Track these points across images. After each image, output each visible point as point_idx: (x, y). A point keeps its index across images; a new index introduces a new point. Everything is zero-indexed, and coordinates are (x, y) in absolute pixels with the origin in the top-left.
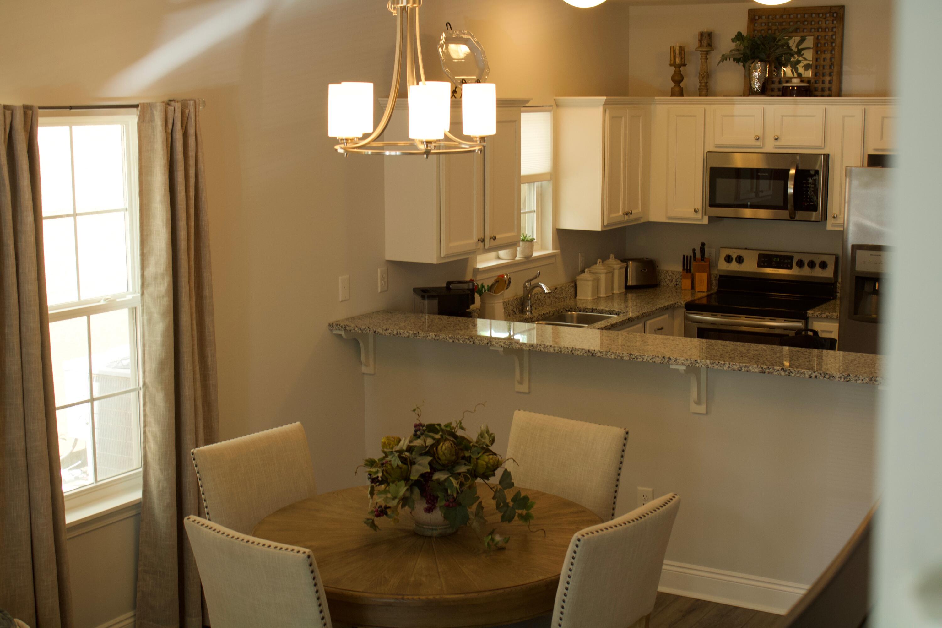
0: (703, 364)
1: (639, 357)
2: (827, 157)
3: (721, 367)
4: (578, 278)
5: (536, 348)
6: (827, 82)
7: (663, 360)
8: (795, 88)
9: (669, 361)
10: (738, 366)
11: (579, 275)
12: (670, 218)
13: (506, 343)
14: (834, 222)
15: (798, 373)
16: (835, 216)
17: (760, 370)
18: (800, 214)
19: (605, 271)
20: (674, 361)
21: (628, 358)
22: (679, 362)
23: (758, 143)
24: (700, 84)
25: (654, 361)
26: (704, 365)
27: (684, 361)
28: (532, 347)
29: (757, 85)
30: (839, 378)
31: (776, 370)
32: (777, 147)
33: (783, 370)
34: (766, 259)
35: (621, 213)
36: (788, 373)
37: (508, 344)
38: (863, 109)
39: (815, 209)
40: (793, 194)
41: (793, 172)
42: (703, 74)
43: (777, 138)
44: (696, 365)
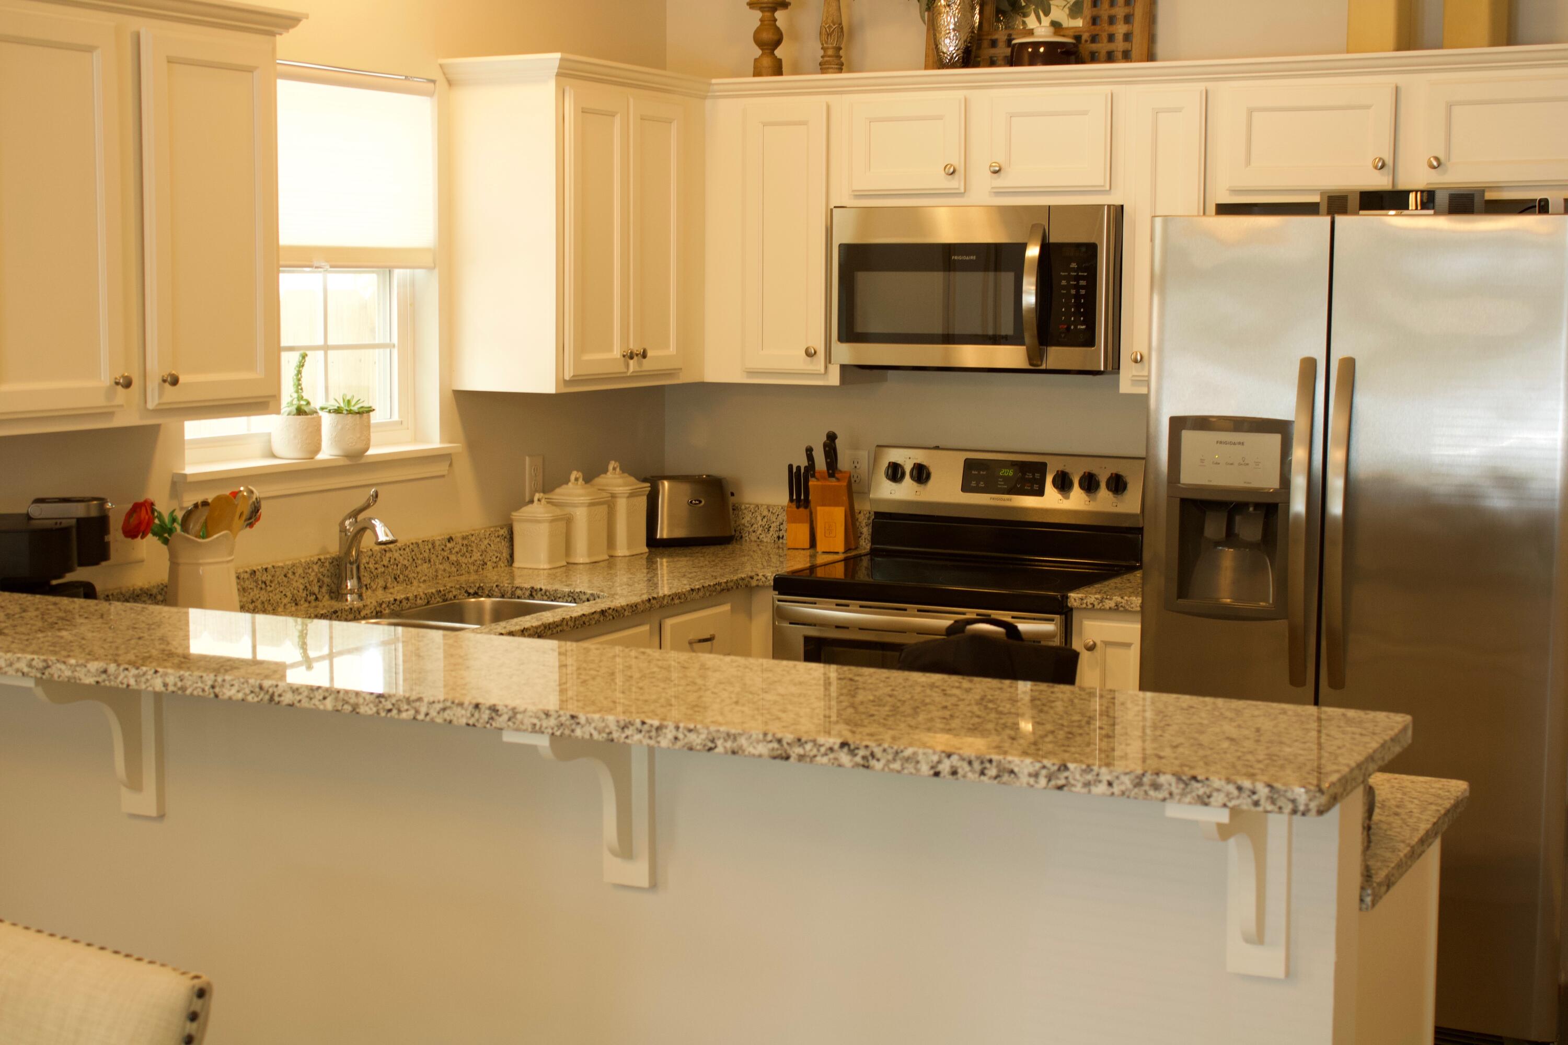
0: (595, 728)
1: (406, 707)
2: (1118, 212)
3: (650, 738)
4: (515, 515)
5: (116, 678)
6: (1119, 37)
7: (477, 715)
8: (1042, 50)
9: (492, 718)
10: (703, 736)
11: (517, 508)
12: (751, 373)
13: (34, 663)
14: (1135, 373)
15: (894, 760)
16: (1139, 358)
17: (773, 749)
18: (1056, 356)
19: (586, 499)
20: (509, 720)
21: (375, 710)
22: (522, 723)
23: (955, 183)
24: (822, 53)
25: (448, 718)
26: (600, 733)
27: (538, 718)
28: (104, 676)
29: (950, 45)
30: (1030, 775)
31: (823, 750)
32: (998, 194)
33: (846, 749)
34: (981, 473)
35: (617, 353)
36: (864, 758)
37: (41, 665)
38: (1201, 92)
39: (1089, 341)
40: (1034, 306)
41: (1033, 252)
42: (830, 27)
43: (997, 169)
44: (573, 731)
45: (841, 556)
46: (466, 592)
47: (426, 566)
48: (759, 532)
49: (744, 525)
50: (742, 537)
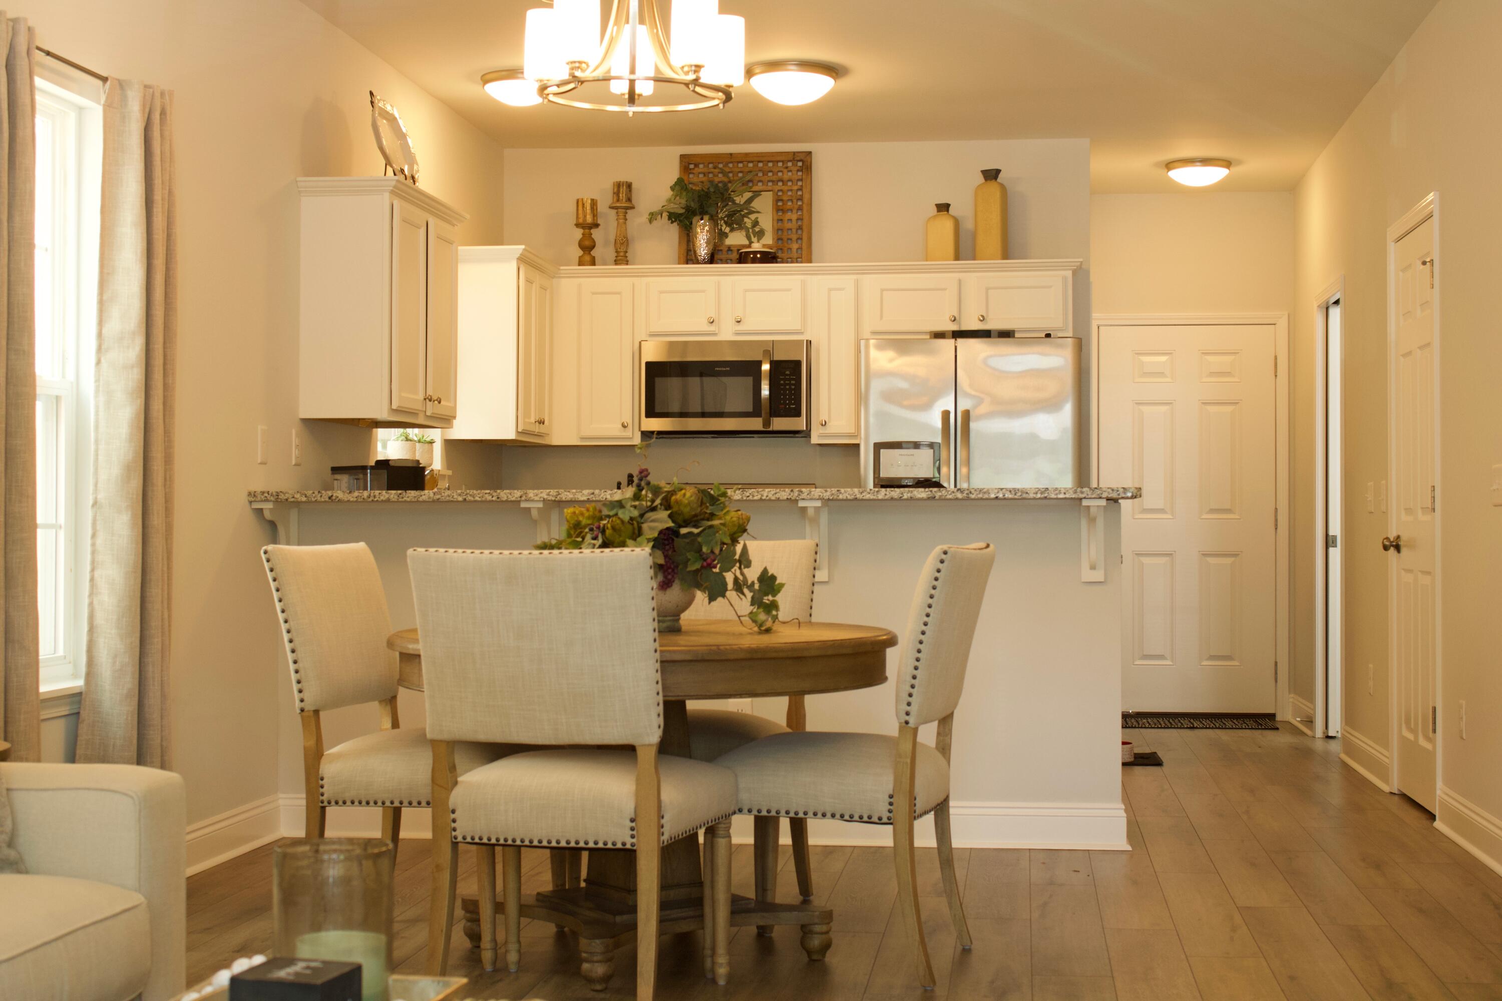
0: (849, 494)
1: (756, 494)
2: (809, 343)
3: (874, 495)
5: (599, 496)
6: (794, 250)
7: (792, 494)
8: (759, 256)
9: (800, 495)
10: (898, 492)
12: (582, 438)
13: (551, 493)
14: (821, 432)
15: (980, 493)
16: (824, 423)
17: (929, 494)
18: (780, 423)
20: (808, 494)
21: (741, 497)
22: (814, 495)
23: (712, 328)
24: (616, 254)
25: (778, 497)
26: (851, 496)
27: (821, 492)
28: (592, 496)
29: (703, 250)
30: (1034, 493)
31: (950, 493)
32: (737, 334)
33: (959, 491)
35: (533, 419)
36: (967, 494)
37: (555, 494)
38: (855, 280)
39: (798, 414)
40: (768, 397)
41: (766, 366)
42: (622, 239)
43: (739, 320)
44: (838, 496)
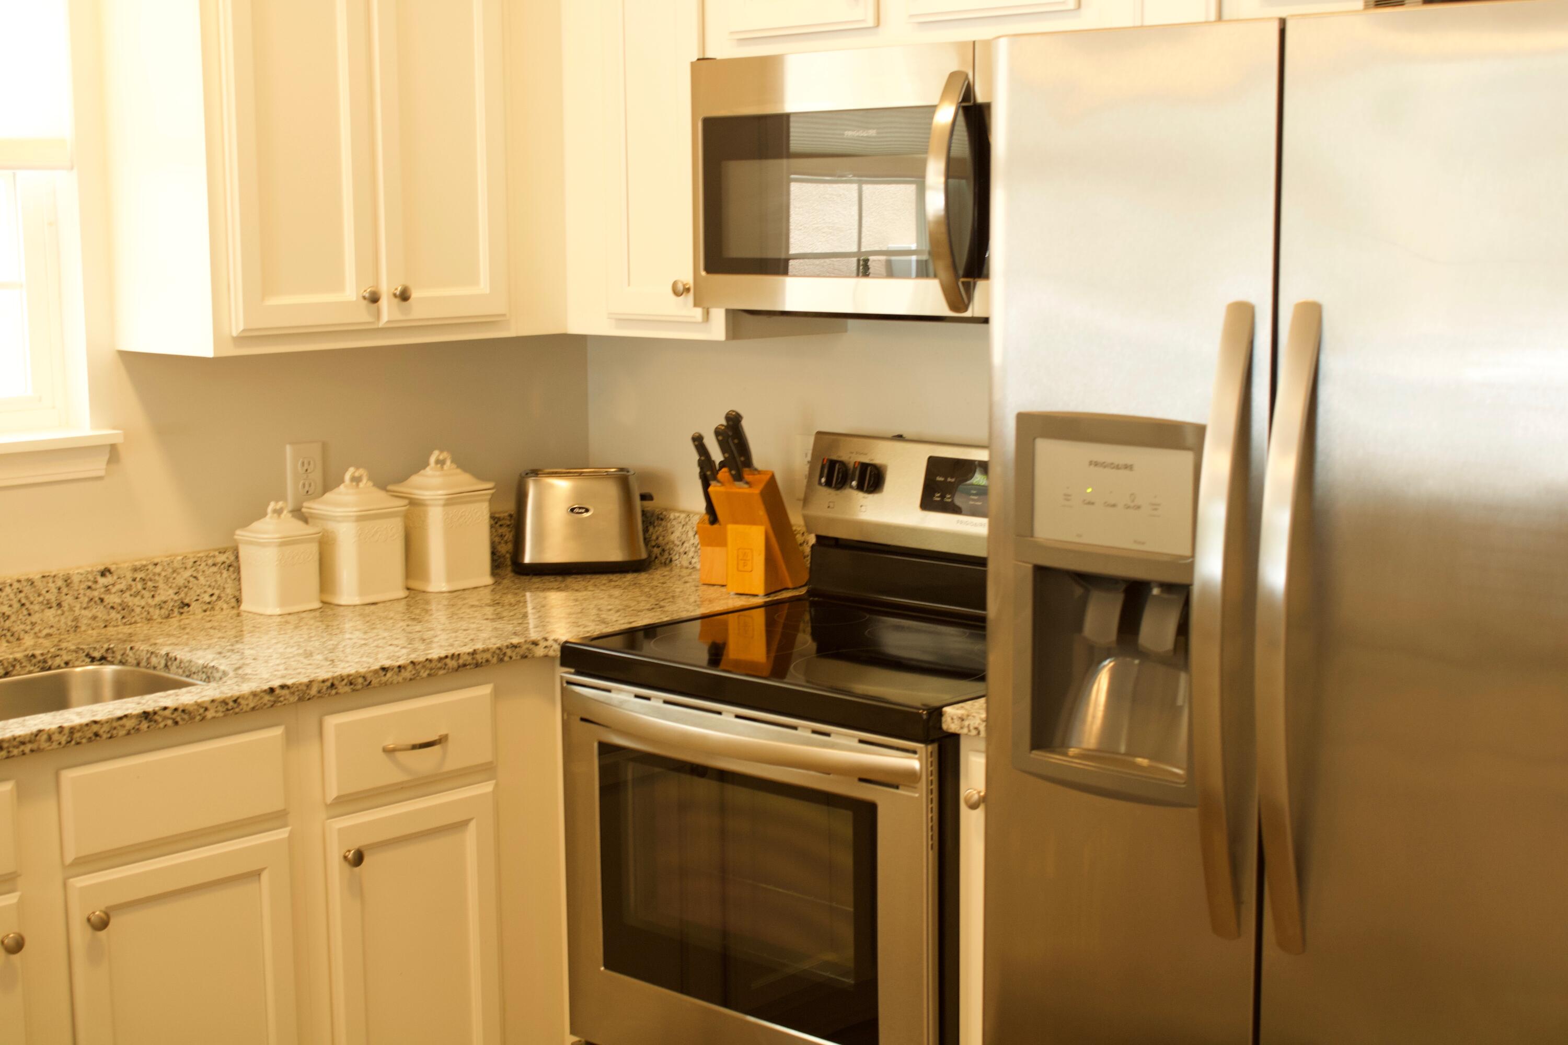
4: (240, 534)
11: (246, 522)
23: (860, 12)
35: (351, 292)
41: (944, 115)
45: (760, 600)
46: (88, 655)
47: (50, 613)
48: (691, 554)
49: (673, 542)
50: (671, 561)
